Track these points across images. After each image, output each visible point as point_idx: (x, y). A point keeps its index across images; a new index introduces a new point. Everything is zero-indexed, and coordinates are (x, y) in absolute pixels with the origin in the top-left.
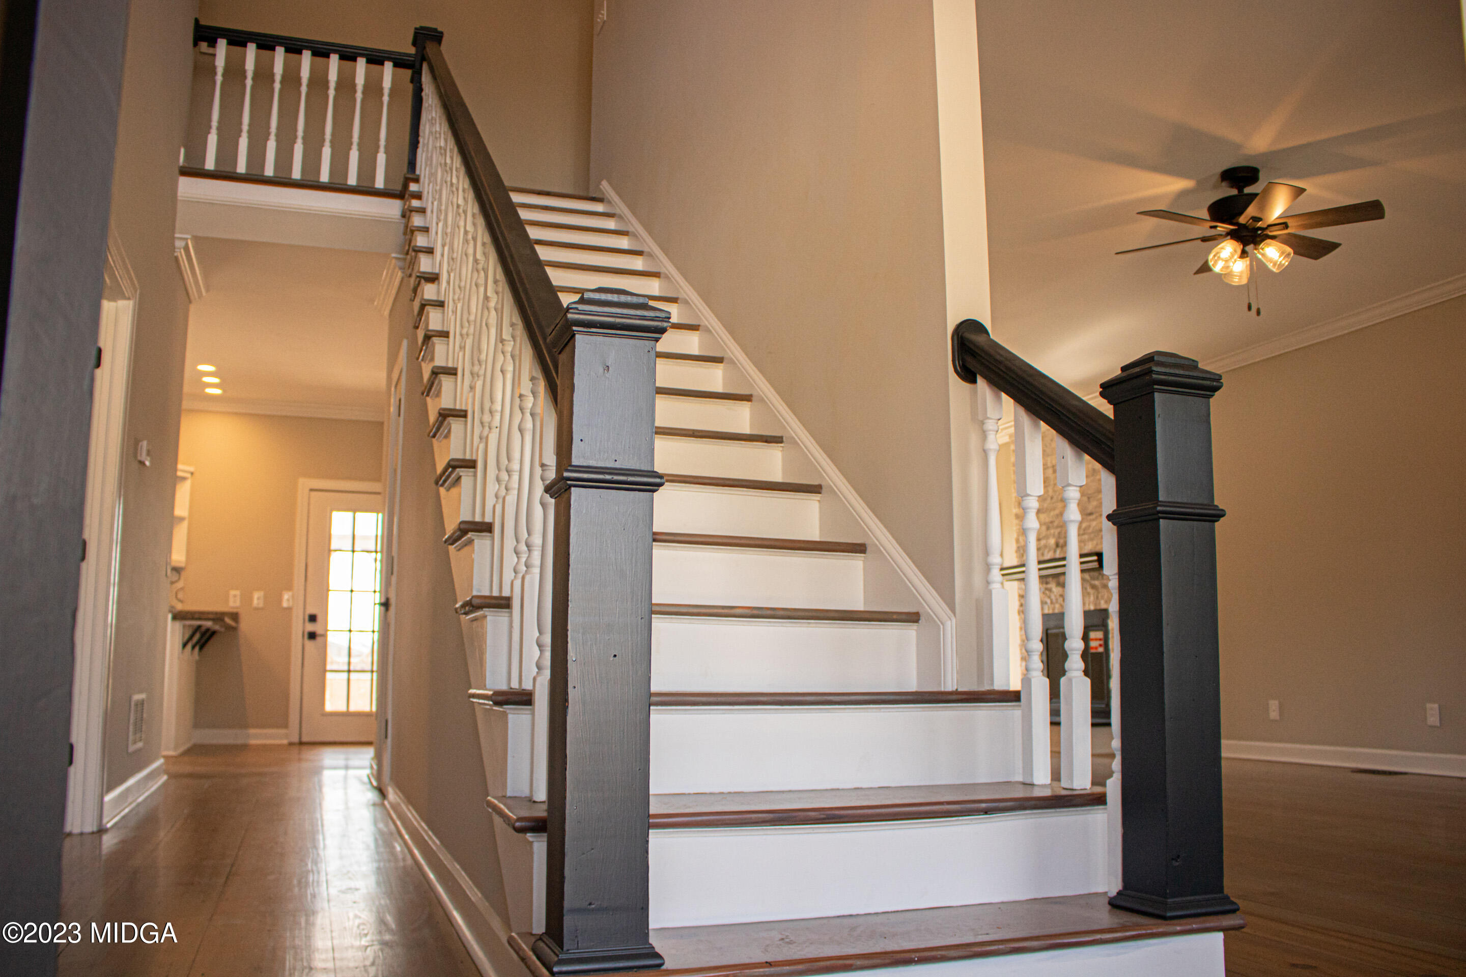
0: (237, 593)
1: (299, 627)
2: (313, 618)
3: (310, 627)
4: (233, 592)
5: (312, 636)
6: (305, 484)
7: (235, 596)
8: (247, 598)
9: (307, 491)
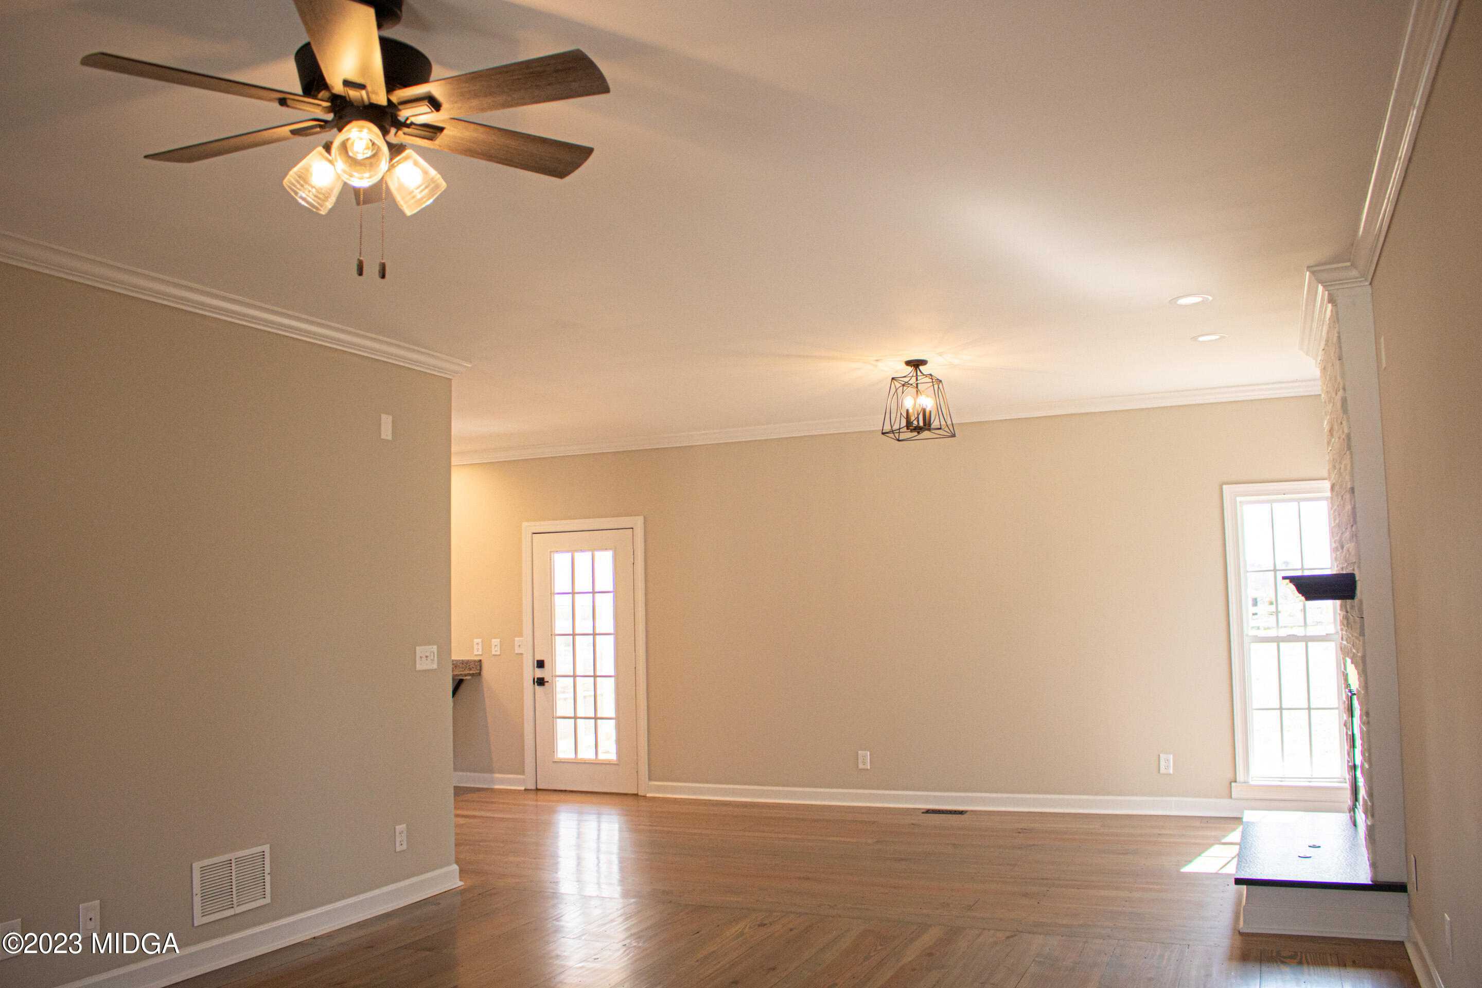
0: (480, 640)
1: (530, 672)
2: (541, 664)
3: (539, 673)
4: (476, 641)
5: (541, 682)
6: (529, 527)
7: (478, 644)
8: (487, 646)
9: (530, 535)
